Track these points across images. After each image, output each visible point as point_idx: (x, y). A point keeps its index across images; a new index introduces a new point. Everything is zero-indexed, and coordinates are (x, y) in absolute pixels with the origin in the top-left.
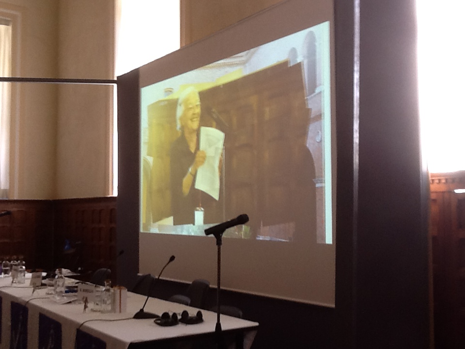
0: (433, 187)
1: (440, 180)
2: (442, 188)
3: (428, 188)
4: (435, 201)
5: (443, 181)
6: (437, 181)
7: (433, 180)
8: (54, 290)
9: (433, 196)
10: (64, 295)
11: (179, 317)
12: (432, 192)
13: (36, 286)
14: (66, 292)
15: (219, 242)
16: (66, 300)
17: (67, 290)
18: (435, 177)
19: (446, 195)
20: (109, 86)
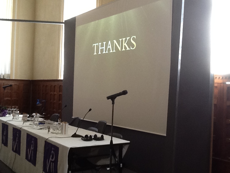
0: (216, 81)
1: (219, 77)
2: (220, 81)
3: (213, 81)
4: (216, 87)
5: (221, 78)
6: (218, 78)
7: (216, 77)
8: (33, 123)
9: (216, 85)
10: (38, 125)
11: (93, 137)
12: (215, 83)
13: (25, 121)
14: (39, 124)
15: (113, 103)
16: (39, 127)
17: (39, 123)
19: (222, 85)
20: (61, 25)
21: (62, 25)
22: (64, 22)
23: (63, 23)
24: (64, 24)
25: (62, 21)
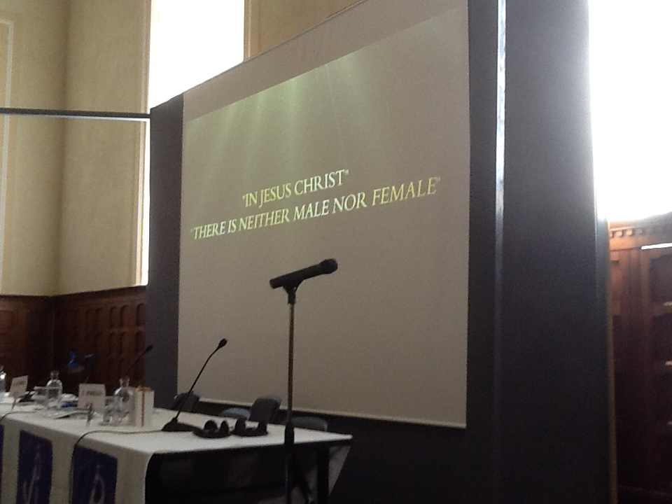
0: (615, 243)
1: (624, 232)
2: (627, 243)
3: (607, 244)
4: (616, 263)
5: (629, 233)
6: (620, 234)
7: (614, 233)
9: (614, 256)
10: (59, 409)
11: (231, 430)
14: (63, 407)
15: (292, 300)
18: (617, 227)
19: (634, 254)
20: (140, 122)
21: (145, 122)
22: (149, 112)
23: (145, 116)
24: (148, 121)
25: (143, 112)
